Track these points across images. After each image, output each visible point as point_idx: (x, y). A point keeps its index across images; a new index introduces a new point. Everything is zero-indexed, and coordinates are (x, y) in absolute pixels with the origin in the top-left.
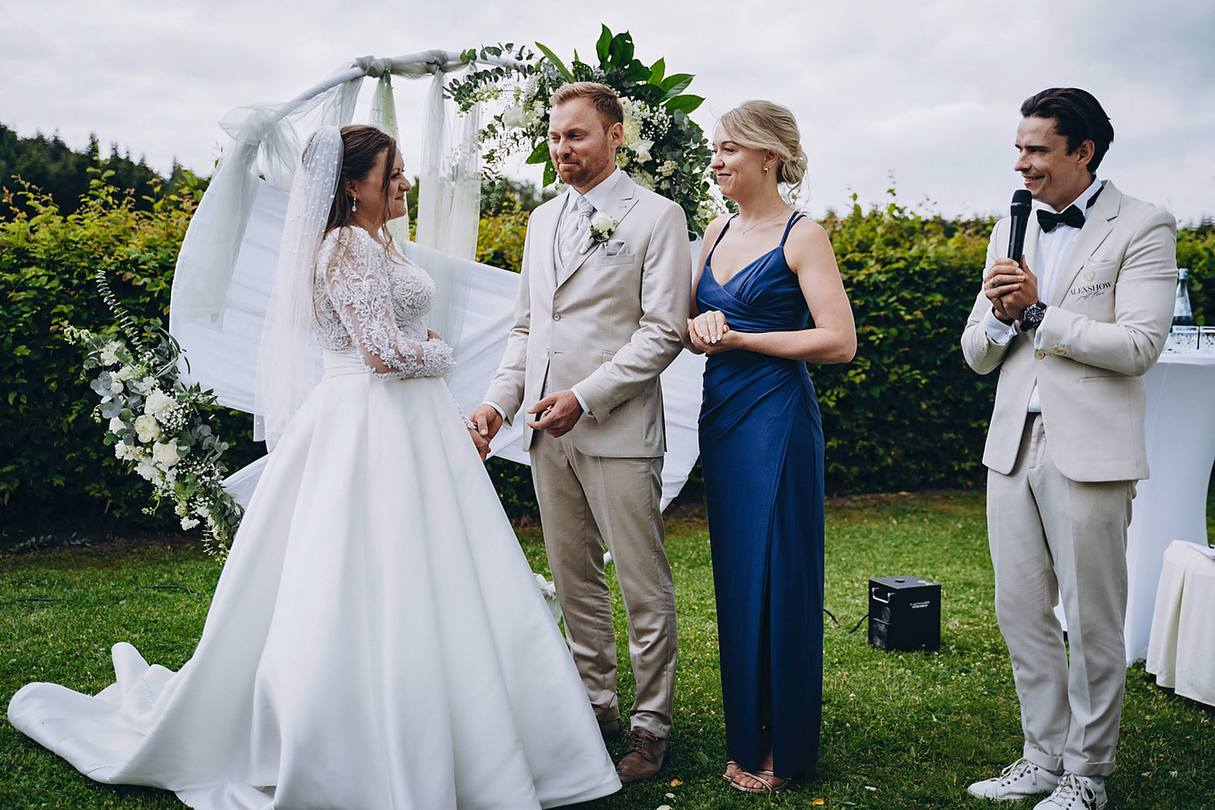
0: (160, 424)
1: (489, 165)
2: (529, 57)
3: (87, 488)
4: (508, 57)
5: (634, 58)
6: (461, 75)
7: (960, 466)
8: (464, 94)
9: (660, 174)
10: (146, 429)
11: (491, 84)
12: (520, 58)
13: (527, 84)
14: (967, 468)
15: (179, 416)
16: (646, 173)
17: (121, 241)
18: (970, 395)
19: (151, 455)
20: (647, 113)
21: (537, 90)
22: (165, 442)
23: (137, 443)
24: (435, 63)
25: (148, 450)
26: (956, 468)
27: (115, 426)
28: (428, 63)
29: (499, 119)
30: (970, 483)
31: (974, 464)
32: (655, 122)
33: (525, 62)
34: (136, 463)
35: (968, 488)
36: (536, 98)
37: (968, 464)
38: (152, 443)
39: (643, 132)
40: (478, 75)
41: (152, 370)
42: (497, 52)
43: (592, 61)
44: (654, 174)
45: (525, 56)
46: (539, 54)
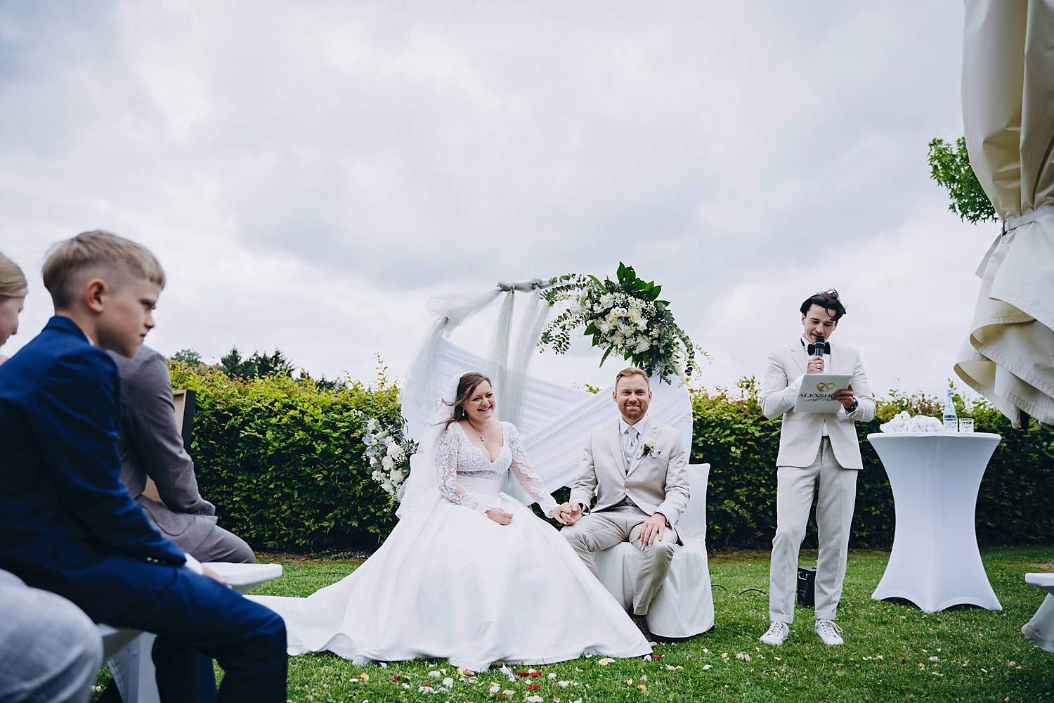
0: (394, 460)
1: (563, 332)
2: (584, 280)
3: (369, 528)
4: (572, 281)
5: (636, 278)
6: (550, 289)
7: (859, 534)
8: (550, 298)
9: (652, 336)
10: (387, 463)
11: (564, 292)
12: (579, 281)
13: (584, 293)
14: (864, 535)
15: (403, 455)
16: (645, 336)
17: (392, 401)
18: (862, 492)
19: (389, 477)
20: (644, 305)
21: (587, 295)
22: (397, 469)
23: (383, 471)
24: (536, 284)
25: (388, 475)
26: (857, 535)
27: (373, 461)
28: (533, 284)
29: (568, 310)
30: (866, 545)
31: (868, 533)
32: (648, 309)
33: (582, 283)
34: (381, 483)
35: (866, 548)
36: (587, 299)
37: (865, 533)
38: (390, 470)
39: (642, 315)
40: (558, 288)
41: (390, 434)
42: (568, 278)
43: (616, 281)
44: (649, 336)
45: (582, 280)
46: (589, 279)
